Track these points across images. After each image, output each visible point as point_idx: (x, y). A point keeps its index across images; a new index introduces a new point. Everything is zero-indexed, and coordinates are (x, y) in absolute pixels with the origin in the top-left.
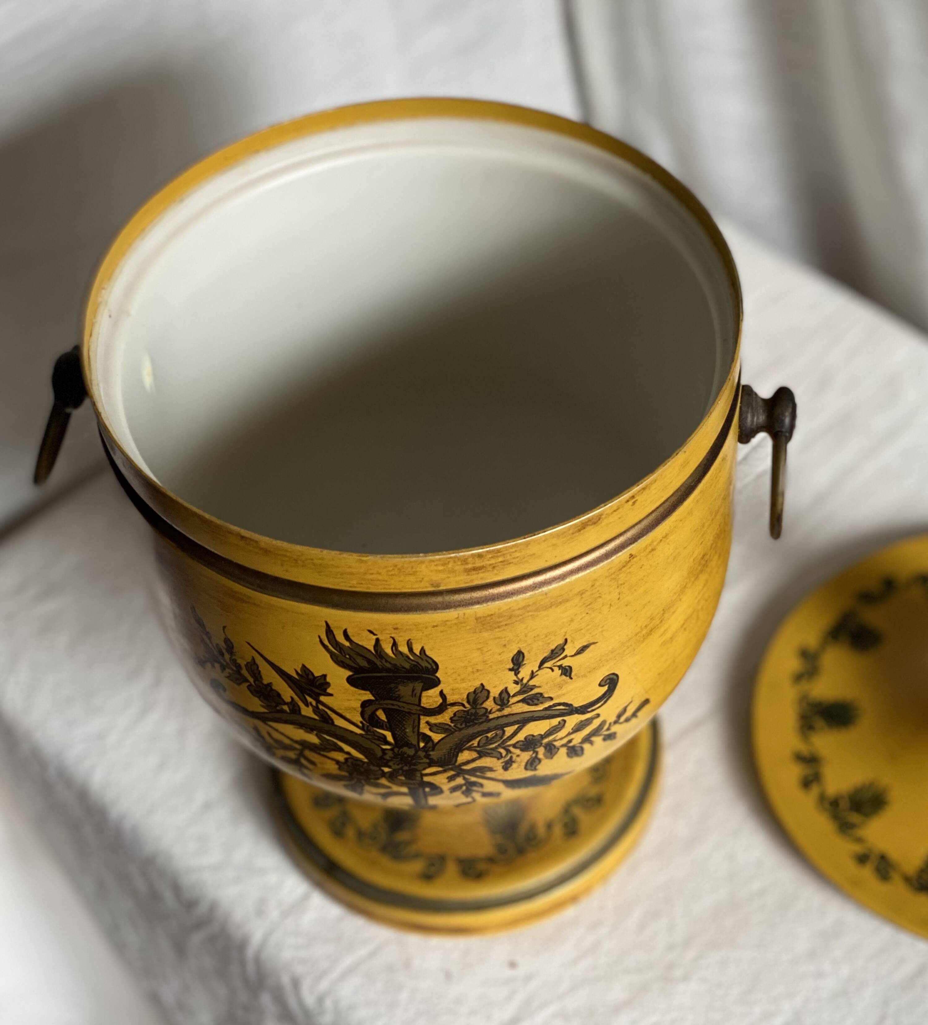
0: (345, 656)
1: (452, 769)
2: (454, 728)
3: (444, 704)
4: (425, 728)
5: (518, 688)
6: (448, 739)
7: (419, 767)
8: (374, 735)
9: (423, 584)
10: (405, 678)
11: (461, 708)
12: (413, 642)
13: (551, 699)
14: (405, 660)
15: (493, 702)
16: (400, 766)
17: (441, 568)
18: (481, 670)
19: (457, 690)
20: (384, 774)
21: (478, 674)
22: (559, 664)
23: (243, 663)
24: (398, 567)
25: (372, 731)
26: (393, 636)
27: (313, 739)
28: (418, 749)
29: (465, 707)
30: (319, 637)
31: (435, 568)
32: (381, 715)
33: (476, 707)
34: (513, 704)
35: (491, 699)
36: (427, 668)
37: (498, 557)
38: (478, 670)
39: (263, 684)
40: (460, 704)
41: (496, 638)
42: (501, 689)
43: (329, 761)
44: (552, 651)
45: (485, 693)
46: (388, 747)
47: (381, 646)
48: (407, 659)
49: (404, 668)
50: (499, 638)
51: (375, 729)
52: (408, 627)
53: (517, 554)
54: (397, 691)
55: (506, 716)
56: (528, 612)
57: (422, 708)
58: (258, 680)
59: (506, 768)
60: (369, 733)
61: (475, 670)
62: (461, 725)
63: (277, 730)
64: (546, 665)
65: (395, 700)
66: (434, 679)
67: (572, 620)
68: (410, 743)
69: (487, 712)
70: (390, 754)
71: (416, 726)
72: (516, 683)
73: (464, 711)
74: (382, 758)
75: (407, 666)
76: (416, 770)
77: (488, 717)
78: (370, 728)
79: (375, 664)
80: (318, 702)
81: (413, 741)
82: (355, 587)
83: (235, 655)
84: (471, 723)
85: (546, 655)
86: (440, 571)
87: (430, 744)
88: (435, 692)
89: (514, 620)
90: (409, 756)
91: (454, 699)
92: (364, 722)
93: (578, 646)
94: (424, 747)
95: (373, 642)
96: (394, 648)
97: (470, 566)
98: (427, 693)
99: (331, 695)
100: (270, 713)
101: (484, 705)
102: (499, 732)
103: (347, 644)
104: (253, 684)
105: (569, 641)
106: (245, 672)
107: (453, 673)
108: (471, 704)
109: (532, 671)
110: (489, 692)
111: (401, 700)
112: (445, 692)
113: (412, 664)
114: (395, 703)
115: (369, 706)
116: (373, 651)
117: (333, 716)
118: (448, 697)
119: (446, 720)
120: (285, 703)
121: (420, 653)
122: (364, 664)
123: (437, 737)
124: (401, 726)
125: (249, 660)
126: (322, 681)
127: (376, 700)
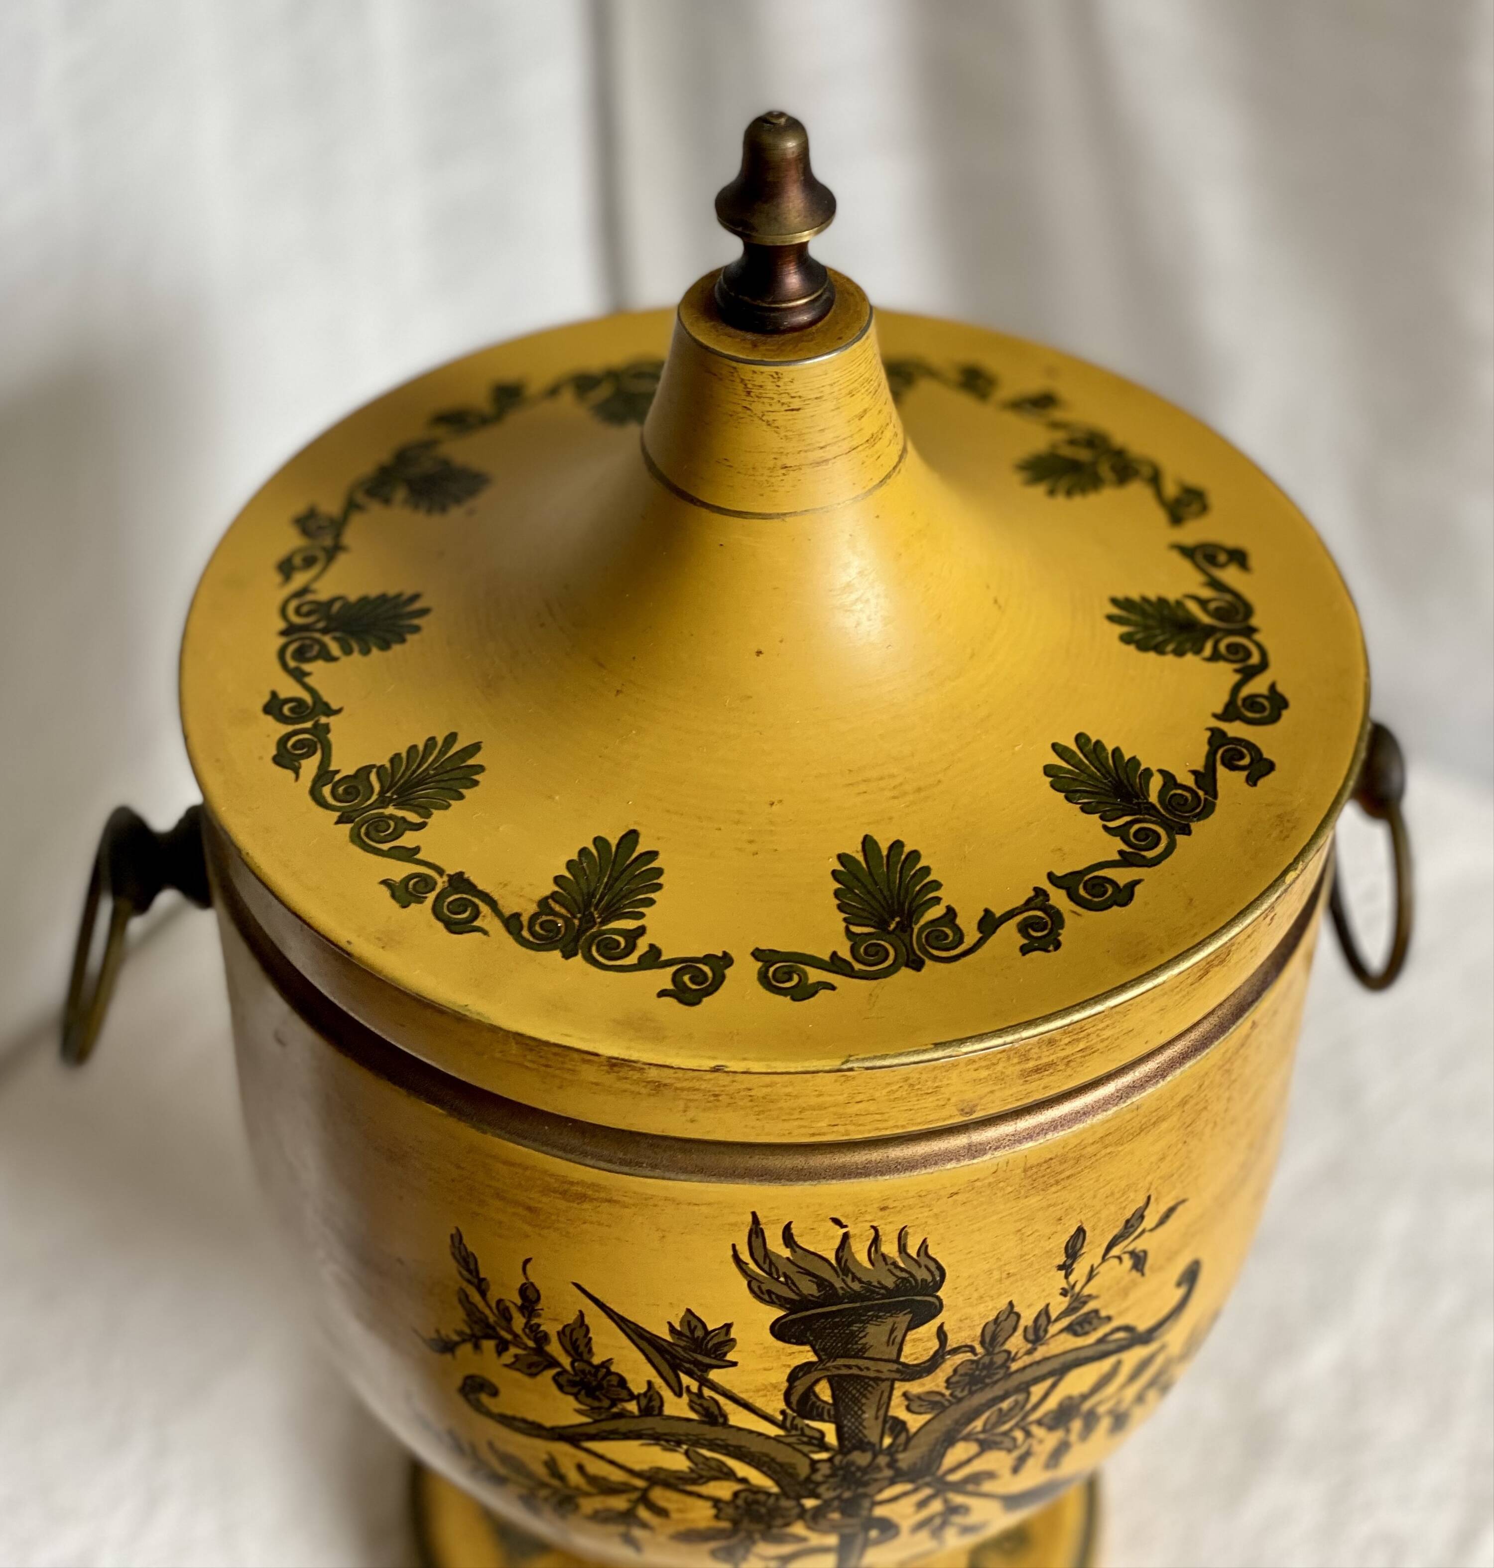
0: (777, 1280)
1: (928, 1485)
2: (950, 1398)
3: (940, 1351)
4: (899, 1406)
5: (1064, 1302)
6: (935, 1425)
7: (870, 1490)
8: (803, 1434)
9: (945, 1113)
10: (881, 1307)
11: (969, 1356)
12: (909, 1230)
13: (1109, 1319)
14: (889, 1270)
15: (1021, 1338)
16: (838, 1492)
17: (984, 1073)
18: (1014, 1275)
19: (968, 1321)
20: (802, 1514)
21: (1007, 1282)
22: (1130, 1248)
23: (551, 1328)
24: (911, 1081)
25: (799, 1426)
26: (875, 1224)
27: (677, 1461)
28: (877, 1451)
29: (975, 1354)
30: (734, 1246)
31: (975, 1075)
32: (824, 1391)
33: (993, 1350)
34: (1053, 1336)
35: (1020, 1331)
36: (924, 1283)
37: (1078, 1040)
38: (1009, 1275)
39: (590, 1364)
40: (967, 1349)
41: (1049, 1206)
42: (1039, 1310)
43: (700, 1503)
44: (1128, 1221)
45: (1013, 1318)
46: (824, 1456)
47: (850, 1247)
48: (892, 1267)
49: (885, 1288)
50: (1054, 1205)
51: (807, 1422)
52: (906, 1203)
53: (1107, 1033)
54: (861, 1338)
55: (1038, 1363)
56: (1106, 1147)
57: (900, 1367)
58: (582, 1360)
59: (1016, 1470)
60: (794, 1432)
61: (1004, 1275)
62: (963, 1390)
63: (601, 1457)
64: (1115, 1251)
65: (855, 1356)
66: (933, 1303)
67: (1162, 1159)
68: (866, 1440)
69: (1010, 1357)
70: (825, 1469)
71: (883, 1404)
72: (1064, 1293)
73: (972, 1362)
74: (808, 1479)
75: (890, 1282)
76: (865, 1495)
77: (1008, 1368)
78: (799, 1422)
79: (832, 1286)
80: (704, 1382)
81: (872, 1435)
82: (824, 1134)
83: (539, 1316)
84: (980, 1386)
85: (1116, 1231)
86: (980, 1081)
87: (902, 1438)
88: (930, 1328)
89: (1084, 1163)
90: (859, 1468)
91: (960, 1339)
92: (789, 1411)
93: (1163, 1208)
94: (891, 1446)
95: (837, 1243)
96: (873, 1249)
97: (1031, 1064)
98: (917, 1333)
99: (734, 1364)
100: (596, 1422)
101: (1007, 1346)
102: (1021, 1397)
103: (786, 1253)
104: (568, 1367)
105: (1152, 1199)
106: (555, 1348)
107: (969, 1285)
108: (987, 1345)
109: (1092, 1267)
110: (1018, 1316)
111: (866, 1355)
112: (946, 1328)
113: (899, 1278)
114: (852, 1362)
115: (804, 1375)
116: (833, 1262)
117: (728, 1406)
118: (950, 1336)
119: (937, 1385)
120: (632, 1397)
121: (918, 1254)
122: (809, 1288)
123: (914, 1422)
124: (856, 1409)
125: (571, 1318)
126: (722, 1338)
127: (821, 1360)
